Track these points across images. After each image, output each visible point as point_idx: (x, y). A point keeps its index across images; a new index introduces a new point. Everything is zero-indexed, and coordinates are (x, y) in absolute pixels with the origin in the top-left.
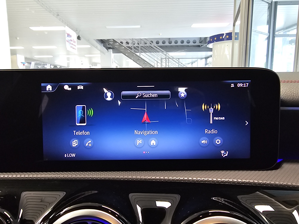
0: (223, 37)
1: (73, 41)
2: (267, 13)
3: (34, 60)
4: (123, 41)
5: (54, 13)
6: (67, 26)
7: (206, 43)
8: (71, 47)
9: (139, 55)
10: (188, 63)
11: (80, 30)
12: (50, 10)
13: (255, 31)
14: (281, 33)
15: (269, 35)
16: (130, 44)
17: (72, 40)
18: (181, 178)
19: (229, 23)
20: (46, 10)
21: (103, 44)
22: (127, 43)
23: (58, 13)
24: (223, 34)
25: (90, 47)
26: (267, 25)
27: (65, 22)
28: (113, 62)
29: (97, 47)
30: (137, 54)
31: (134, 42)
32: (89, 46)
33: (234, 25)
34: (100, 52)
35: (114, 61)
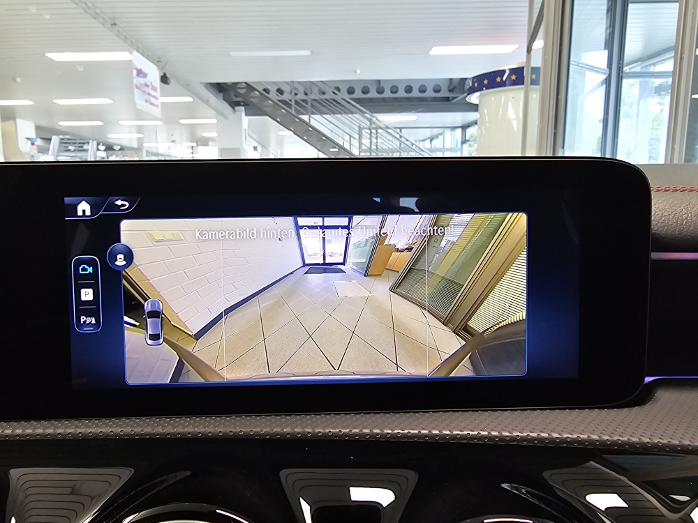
0: (504, 78)
1: (150, 87)
2: (604, 21)
3: (57, 132)
4: (269, 88)
5: (103, 18)
6: (135, 52)
7: (463, 93)
8: (146, 101)
9: (308, 121)
10: (422, 139)
11: (168, 61)
12: (96, 12)
13: (576, 64)
14: (637, 68)
15: (608, 73)
16: (285, 94)
17: (149, 83)
18: (412, 432)
19: (517, 46)
20: (86, 12)
21: (222, 94)
22: (280, 91)
23: (114, 19)
24: (504, 71)
25: (192, 100)
26: (605, 49)
27: (132, 42)
28: (248, 137)
29: (208, 101)
30: (302, 117)
31: (296, 89)
32: (189, 99)
33: (529, 50)
34: (214, 113)
35: (249, 135)
